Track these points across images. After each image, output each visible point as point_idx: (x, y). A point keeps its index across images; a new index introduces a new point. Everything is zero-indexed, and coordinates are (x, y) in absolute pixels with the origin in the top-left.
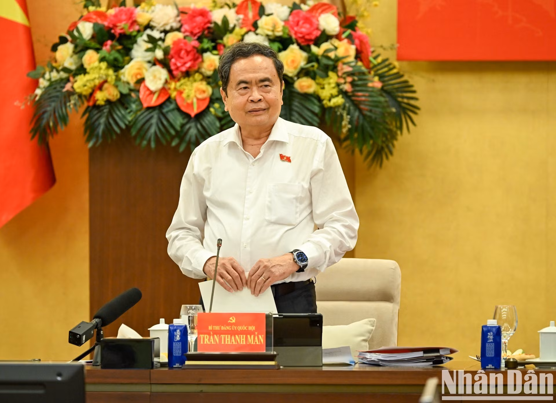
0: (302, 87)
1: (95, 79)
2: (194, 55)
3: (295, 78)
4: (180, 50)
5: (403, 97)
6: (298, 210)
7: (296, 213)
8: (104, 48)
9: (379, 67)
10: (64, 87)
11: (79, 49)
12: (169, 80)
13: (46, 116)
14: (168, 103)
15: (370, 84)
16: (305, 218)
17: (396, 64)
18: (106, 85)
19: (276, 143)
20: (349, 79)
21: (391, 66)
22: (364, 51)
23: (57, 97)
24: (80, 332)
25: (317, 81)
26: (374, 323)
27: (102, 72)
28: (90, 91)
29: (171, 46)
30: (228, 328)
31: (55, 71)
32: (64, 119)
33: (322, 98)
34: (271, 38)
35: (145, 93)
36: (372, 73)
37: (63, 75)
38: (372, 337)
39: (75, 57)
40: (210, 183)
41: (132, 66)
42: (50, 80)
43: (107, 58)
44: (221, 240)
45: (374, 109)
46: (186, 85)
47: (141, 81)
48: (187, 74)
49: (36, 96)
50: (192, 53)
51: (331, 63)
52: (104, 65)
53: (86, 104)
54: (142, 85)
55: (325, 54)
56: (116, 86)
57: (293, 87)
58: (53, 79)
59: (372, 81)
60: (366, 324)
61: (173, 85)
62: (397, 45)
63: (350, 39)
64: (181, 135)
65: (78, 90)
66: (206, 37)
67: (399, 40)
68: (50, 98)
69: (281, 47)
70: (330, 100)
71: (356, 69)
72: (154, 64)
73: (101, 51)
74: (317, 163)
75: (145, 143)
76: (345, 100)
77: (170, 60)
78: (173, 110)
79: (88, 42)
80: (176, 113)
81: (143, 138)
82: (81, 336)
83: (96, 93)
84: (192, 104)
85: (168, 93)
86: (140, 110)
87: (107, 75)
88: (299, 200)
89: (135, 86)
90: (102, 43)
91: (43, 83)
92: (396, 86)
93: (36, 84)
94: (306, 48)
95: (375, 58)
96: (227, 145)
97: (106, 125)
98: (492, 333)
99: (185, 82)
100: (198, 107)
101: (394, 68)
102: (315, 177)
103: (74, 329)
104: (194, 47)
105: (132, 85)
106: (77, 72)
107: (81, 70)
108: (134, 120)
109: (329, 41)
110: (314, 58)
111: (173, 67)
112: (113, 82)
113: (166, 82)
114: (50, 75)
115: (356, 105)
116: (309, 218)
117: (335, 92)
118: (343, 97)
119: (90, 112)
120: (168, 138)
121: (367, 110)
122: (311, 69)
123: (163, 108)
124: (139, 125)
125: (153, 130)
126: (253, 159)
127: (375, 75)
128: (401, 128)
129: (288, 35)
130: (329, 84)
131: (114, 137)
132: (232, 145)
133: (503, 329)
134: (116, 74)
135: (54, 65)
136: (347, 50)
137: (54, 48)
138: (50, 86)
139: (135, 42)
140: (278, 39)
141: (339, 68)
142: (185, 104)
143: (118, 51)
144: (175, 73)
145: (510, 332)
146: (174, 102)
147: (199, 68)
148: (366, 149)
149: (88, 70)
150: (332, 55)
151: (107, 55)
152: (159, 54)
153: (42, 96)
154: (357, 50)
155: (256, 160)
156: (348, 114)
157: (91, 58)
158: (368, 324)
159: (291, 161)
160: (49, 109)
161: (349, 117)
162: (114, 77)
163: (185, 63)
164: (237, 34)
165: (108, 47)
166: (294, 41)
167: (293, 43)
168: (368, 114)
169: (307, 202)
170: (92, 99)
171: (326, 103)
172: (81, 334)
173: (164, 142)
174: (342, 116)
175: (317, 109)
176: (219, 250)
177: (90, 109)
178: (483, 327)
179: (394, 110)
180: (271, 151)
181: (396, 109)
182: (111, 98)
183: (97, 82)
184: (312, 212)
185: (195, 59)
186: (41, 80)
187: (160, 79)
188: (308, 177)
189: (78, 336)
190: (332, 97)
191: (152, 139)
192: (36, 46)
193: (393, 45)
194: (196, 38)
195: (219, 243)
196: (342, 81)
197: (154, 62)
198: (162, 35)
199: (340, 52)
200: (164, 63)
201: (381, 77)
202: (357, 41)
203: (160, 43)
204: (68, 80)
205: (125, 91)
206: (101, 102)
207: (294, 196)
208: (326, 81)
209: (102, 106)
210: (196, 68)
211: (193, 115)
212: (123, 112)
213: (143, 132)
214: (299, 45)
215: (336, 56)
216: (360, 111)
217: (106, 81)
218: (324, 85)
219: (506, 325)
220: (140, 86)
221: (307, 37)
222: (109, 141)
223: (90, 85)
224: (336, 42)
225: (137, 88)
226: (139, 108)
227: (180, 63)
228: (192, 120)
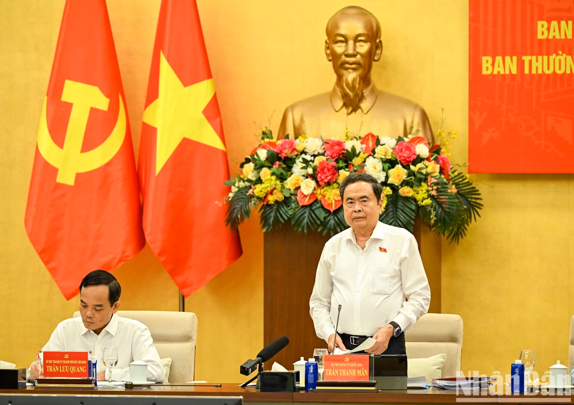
0: (404, 192)
1: (268, 187)
2: (333, 171)
3: (400, 187)
4: (324, 168)
5: (472, 198)
6: (391, 284)
7: (391, 286)
8: (274, 166)
9: (456, 178)
10: (247, 192)
11: (258, 167)
12: (316, 187)
13: (235, 211)
14: (316, 203)
15: (449, 191)
16: (397, 289)
17: (468, 176)
18: (275, 191)
19: (377, 240)
20: (435, 188)
21: (464, 178)
22: (446, 168)
23: (243, 198)
24: (247, 366)
25: (414, 189)
26: (445, 357)
27: (273, 182)
28: (265, 195)
29: (318, 165)
30: (344, 365)
31: (242, 181)
32: (248, 213)
33: (417, 200)
34: (383, 160)
35: (300, 196)
36: (451, 182)
37: (247, 184)
38: (444, 365)
39: (255, 172)
40: (334, 266)
41: (292, 179)
42: (238, 187)
43: (276, 173)
44: (341, 306)
45: (452, 207)
46: (328, 191)
47: (298, 188)
48: (328, 184)
49: (229, 197)
50: (332, 170)
51: (423, 177)
52: (274, 178)
53: (262, 204)
54: (299, 191)
55: (420, 171)
56: (282, 192)
57: (398, 193)
58: (241, 187)
59: (451, 188)
60: (439, 357)
61: (319, 191)
62: (468, 164)
63: (436, 160)
64: (324, 224)
65: (257, 195)
66: (341, 159)
67: (470, 161)
68: (239, 199)
69: (390, 166)
70: (422, 201)
71: (440, 180)
72: (307, 178)
73: (272, 169)
74: (404, 253)
75: (300, 229)
76: (433, 201)
77: (318, 174)
78: (319, 207)
79: (264, 163)
80: (321, 209)
81: (299, 226)
82: (248, 369)
83: (268, 196)
84: (331, 204)
85: (316, 196)
86: (297, 208)
87: (276, 185)
88: (393, 277)
89: (294, 192)
90: (273, 163)
91: (234, 189)
92: (467, 191)
93: (230, 190)
94: (406, 166)
95: (453, 173)
96: (346, 241)
97: (275, 218)
98: (518, 369)
99: (327, 189)
100: (335, 206)
101: (466, 178)
102: (403, 262)
103: (244, 364)
104: (333, 166)
105: (292, 191)
106: (257, 182)
107: (259, 181)
108: (293, 214)
109: (422, 162)
110: (412, 174)
111: (319, 180)
112: (280, 189)
113: (315, 189)
114: (239, 184)
115: (440, 204)
116: (399, 289)
117: (426, 196)
118: (431, 199)
119: (265, 208)
120: (316, 226)
121: (447, 208)
122: (410, 181)
123: (313, 207)
124: (297, 217)
125: (305, 221)
126: (362, 251)
127: (453, 184)
128: (470, 218)
129: (395, 158)
130: (422, 190)
131: (280, 226)
132: (350, 241)
133: (526, 365)
134: (281, 183)
135: (242, 177)
136: (434, 168)
137: (242, 166)
138: (238, 191)
139: (295, 162)
140: (388, 161)
141: (429, 180)
142: (327, 204)
143: (283, 168)
144: (320, 183)
145: (530, 368)
146: (320, 202)
147: (336, 180)
148: (447, 233)
149: (263, 181)
150: (424, 172)
151: (276, 171)
152: (310, 171)
153: (233, 198)
154: (440, 167)
155: (364, 251)
156: (434, 210)
157: (265, 173)
158: (441, 357)
159: (387, 251)
160: (237, 206)
161: (435, 212)
162: (280, 186)
163: (327, 177)
164: (361, 158)
165: (277, 166)
166: (399, 162)
167: (398, 164)
168: (448, 210)
169: (398, 278)
170: (266, 200)
171: (420, 203)
172: (248, 368)
173: (313, 229)
174: (430, 211)
175: (414, 207)
176: (339, 312)
177: (265, 206)
178: (512, 365)
179: (465, 207)
180: (374, 245)
181: (467, 206)
182: (278, 199)
183: (269, 189)
184: (402, 284)
185: (334, 174)
186: (233, 187)
187: (311, 187)
188: (398, 262)
189: (246, 369)
190: (424, 199)
191: (305, 226)
192: (230, 164)
193: (465, 164)
194: (334, 160)
195: (339, 307)
196: (431, 189)
197: (307, 176)
198: (312, 158)
199: (429, 170)
200: (313, 177)
201: (457, 185)
202: (441, 161)
203: (311, 163)
204: (250, 187)
205: (288, 195)
206: (271, 202)
207: (389, 275)
208: (419, 189)
209: (273, 205)
210: (334, 180)
211: (332, 211)
212: (286, 209)
213: (299, 222)
214: (402, 164)
215: (426, 172)
216: (443, 208)
217: (275, 189)
218: (418, 191)
219: (528, 363)
220: (298, 192)
221: (407, 159)
222: (277, 227)
223: (265, 191)
224: (426, 163)
225: (296, 193)
226: (297, 206)
227: (324, 176)
228: (331, 215)
